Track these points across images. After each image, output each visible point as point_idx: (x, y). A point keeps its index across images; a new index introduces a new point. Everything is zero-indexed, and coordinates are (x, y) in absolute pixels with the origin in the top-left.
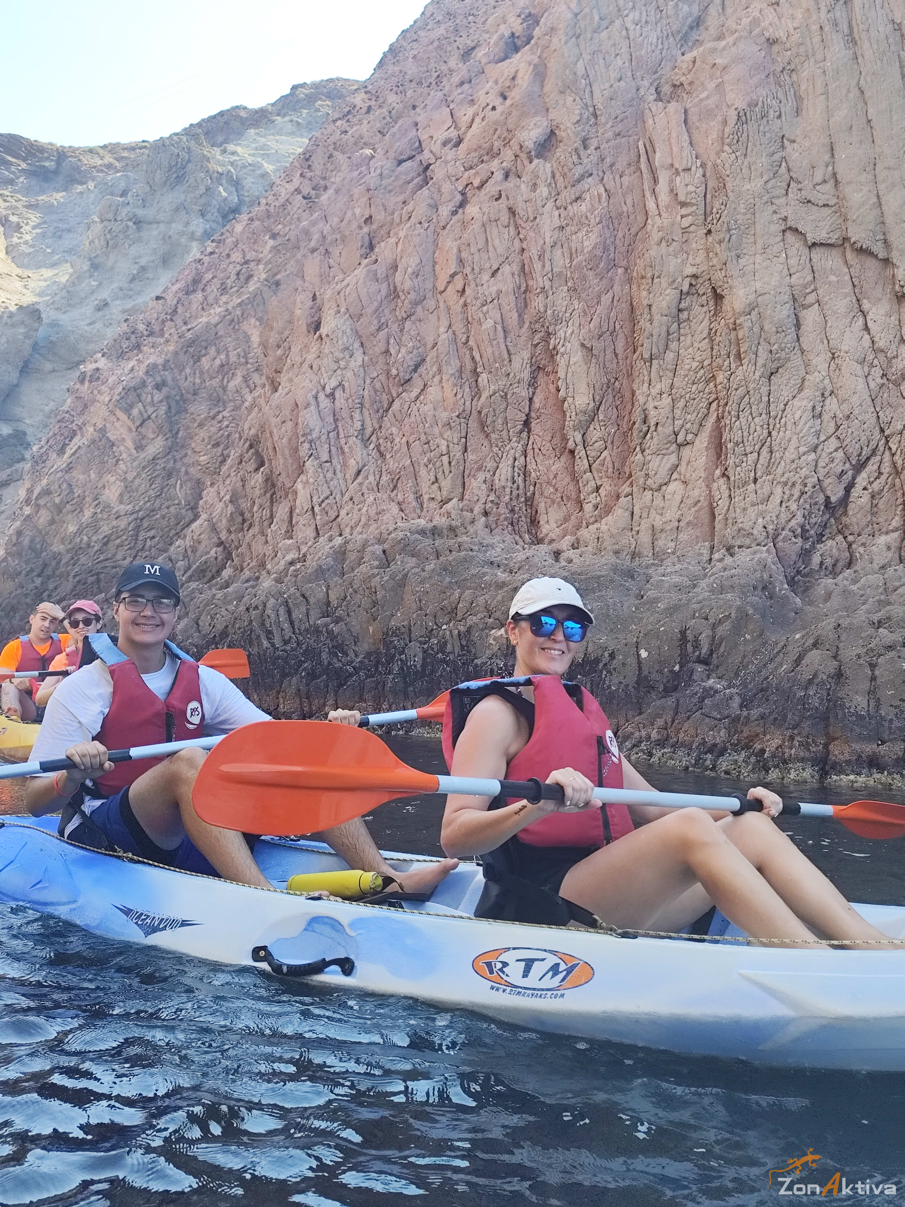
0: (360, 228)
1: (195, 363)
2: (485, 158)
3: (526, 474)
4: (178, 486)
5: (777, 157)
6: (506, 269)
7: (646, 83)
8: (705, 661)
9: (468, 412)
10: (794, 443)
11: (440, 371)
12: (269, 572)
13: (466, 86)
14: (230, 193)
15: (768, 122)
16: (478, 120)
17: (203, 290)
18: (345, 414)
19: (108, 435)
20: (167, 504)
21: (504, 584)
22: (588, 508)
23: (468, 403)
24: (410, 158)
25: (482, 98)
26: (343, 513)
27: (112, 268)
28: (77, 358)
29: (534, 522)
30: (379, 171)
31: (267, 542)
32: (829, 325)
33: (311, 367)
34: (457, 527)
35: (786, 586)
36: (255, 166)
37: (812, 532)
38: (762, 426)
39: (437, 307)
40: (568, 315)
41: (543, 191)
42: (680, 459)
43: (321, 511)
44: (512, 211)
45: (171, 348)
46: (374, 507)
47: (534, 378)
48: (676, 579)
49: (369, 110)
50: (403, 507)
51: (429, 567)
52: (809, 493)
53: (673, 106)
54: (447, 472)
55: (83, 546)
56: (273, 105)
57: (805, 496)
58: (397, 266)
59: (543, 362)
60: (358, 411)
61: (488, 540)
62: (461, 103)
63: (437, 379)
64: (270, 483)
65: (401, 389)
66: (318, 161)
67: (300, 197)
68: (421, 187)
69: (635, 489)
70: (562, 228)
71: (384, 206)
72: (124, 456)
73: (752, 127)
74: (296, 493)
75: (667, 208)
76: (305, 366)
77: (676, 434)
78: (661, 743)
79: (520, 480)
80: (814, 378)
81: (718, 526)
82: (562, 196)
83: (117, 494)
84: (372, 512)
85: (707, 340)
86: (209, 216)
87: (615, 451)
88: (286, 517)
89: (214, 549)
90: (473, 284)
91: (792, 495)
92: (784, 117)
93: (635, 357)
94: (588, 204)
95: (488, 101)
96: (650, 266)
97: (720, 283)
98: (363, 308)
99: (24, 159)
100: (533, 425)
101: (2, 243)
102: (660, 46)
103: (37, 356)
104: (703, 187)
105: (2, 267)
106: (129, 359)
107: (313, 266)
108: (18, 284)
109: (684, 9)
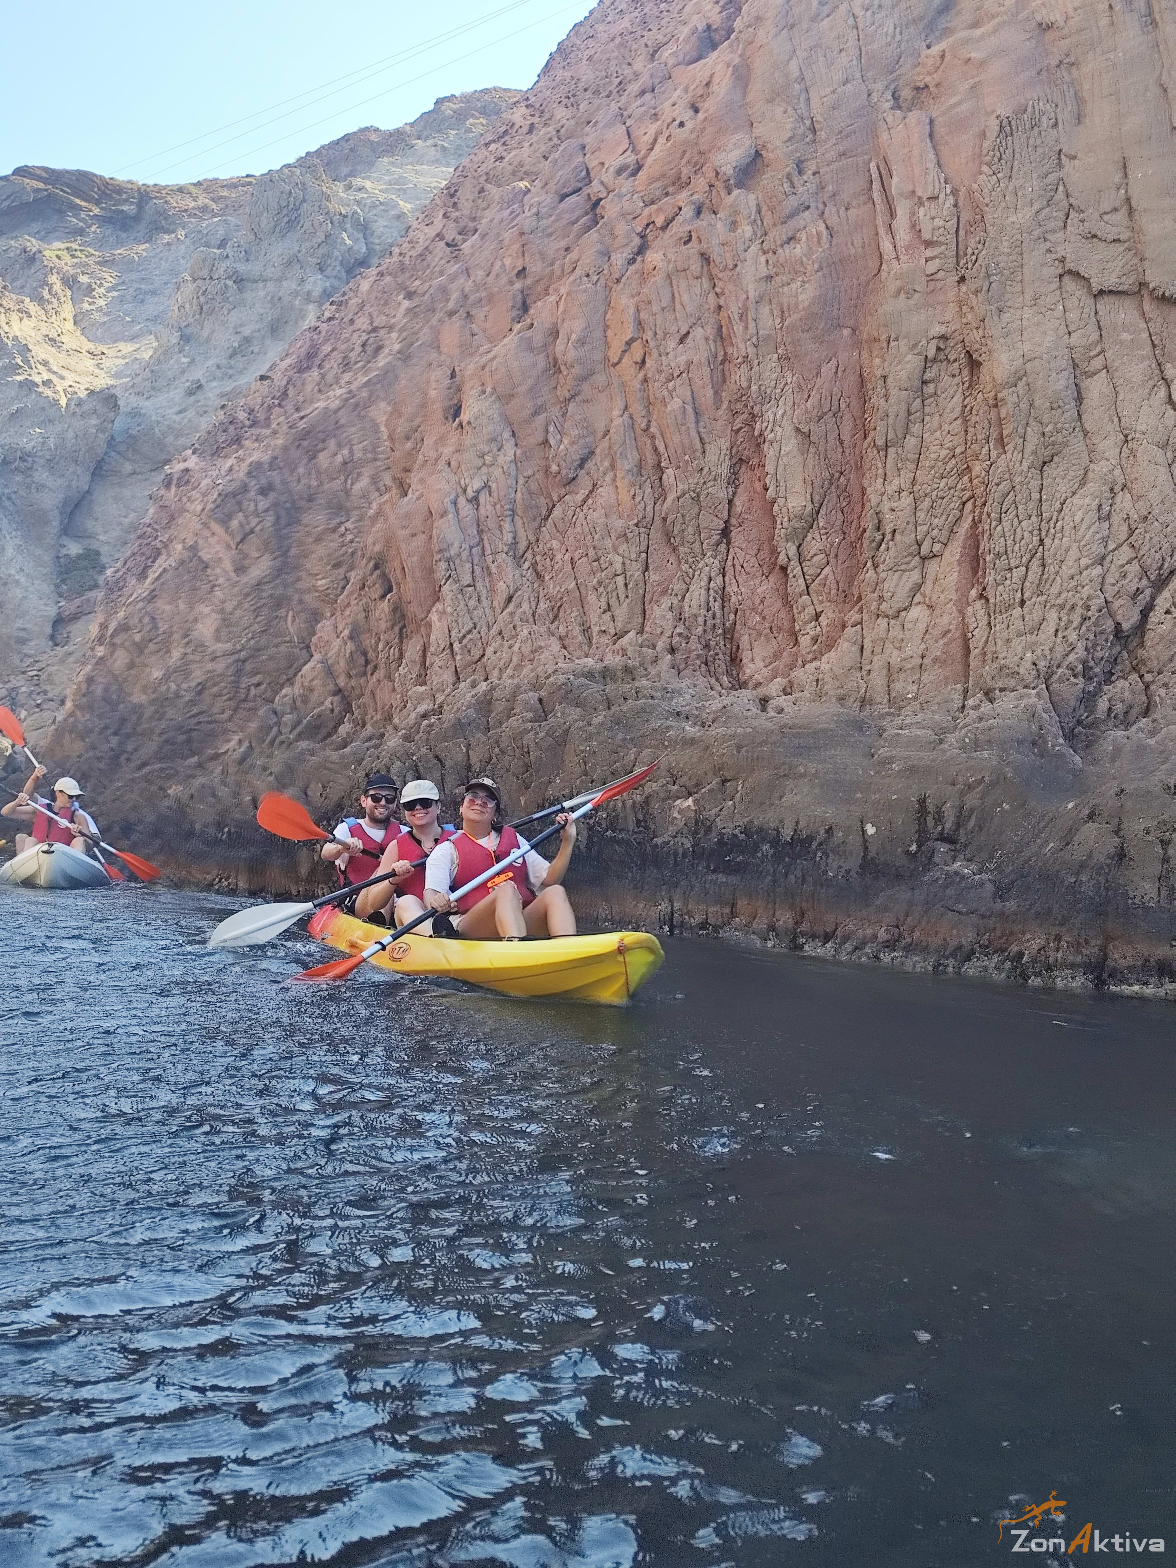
0: (511, 283)
1: (310, 460)
2: (671, 189)
3: (724, 598)
4: (290, 618)
5: (1052, 178)
6: (698, 333)
7: (880, 86)
8: (950, 839)
9: (649, 519)
10: (1074, 553)
11: (613, 466)
12: (396, 728)
13: (648, 96)
14: (356, 241)
15: (1040, 134)
16: (661, 140)
17: (320, 366)
18: (491, 524)
19: (201, 554)
20: (275, 641)
21: (694, 740)
22: (805, 641)
23: (649, 508)
24: (575, 192)
25: (667, 111)
26: (489, 651)
27: (208, 340)
28: (164, 456)
29: (735, 660)
30: (534, 210)
31: (394, 690)
32: (1120, 398)
33: (449, 464)
34: (635, 667)
35: (1061, 741)
36: (388, 205)
37: (1097, 670)
38: (1031, 532)
39: (610, 384)
40: (778, 391)
41: (746, 230)
42: (924, 577)
43: (462, 649)
44: (705, 258)
45: (280, 442)
46: (529, 643)
47: (735, 473)
48: (918, 732)
49: (532, 128)
50: (567, 642)
51: (597, 720)
52: (1093, 619)
53: (914, 116)
54: (622, 597)
55: (170, 695)
56: (412, 125)
57: (1088, 623)
58: (558, 332)
59: (746, 453)
60: (508, 519)
61: (675, 684)
62: (641, 119)
63: (608, 478)
64: (398, 612)
65: (563, 492)
66: (466, 196)
67: (442, 244)
68: (589, 228)
69: (866, 617)
70: (769, 278)
71: (540, 253)
72: (221, 580)
73: (1019, 139)
74: (429, 625)
75: (907, 248)
76: (442, 463)
77: (919, 544)
78: (890, 945)
79: (716, 607)
80: (1100, 468)
81: (973, 663)
82: (771, 235)
83: (212, 629)
84: (526, 650)
85: (959, 421)
86: (329, 271)
87: (840, 567)
88: (417, 657)
89: (330, 699)
90: (655, 353)
91: (1070, 622)
92: (1060, 126)
93: (866, 444)
94: (804, 246)
95: (674, 115)
96: (886, 326)
97: (977, 346)
98: (514, 386)
99: (97, 202)
100: (733, 534)
101: (68, 310)
102: (898, 38)
103: (113, 454)
104: (954, 221)
105: (68, 341)
106: (227, 457)
107: (451, 334)
108: (90, 363)
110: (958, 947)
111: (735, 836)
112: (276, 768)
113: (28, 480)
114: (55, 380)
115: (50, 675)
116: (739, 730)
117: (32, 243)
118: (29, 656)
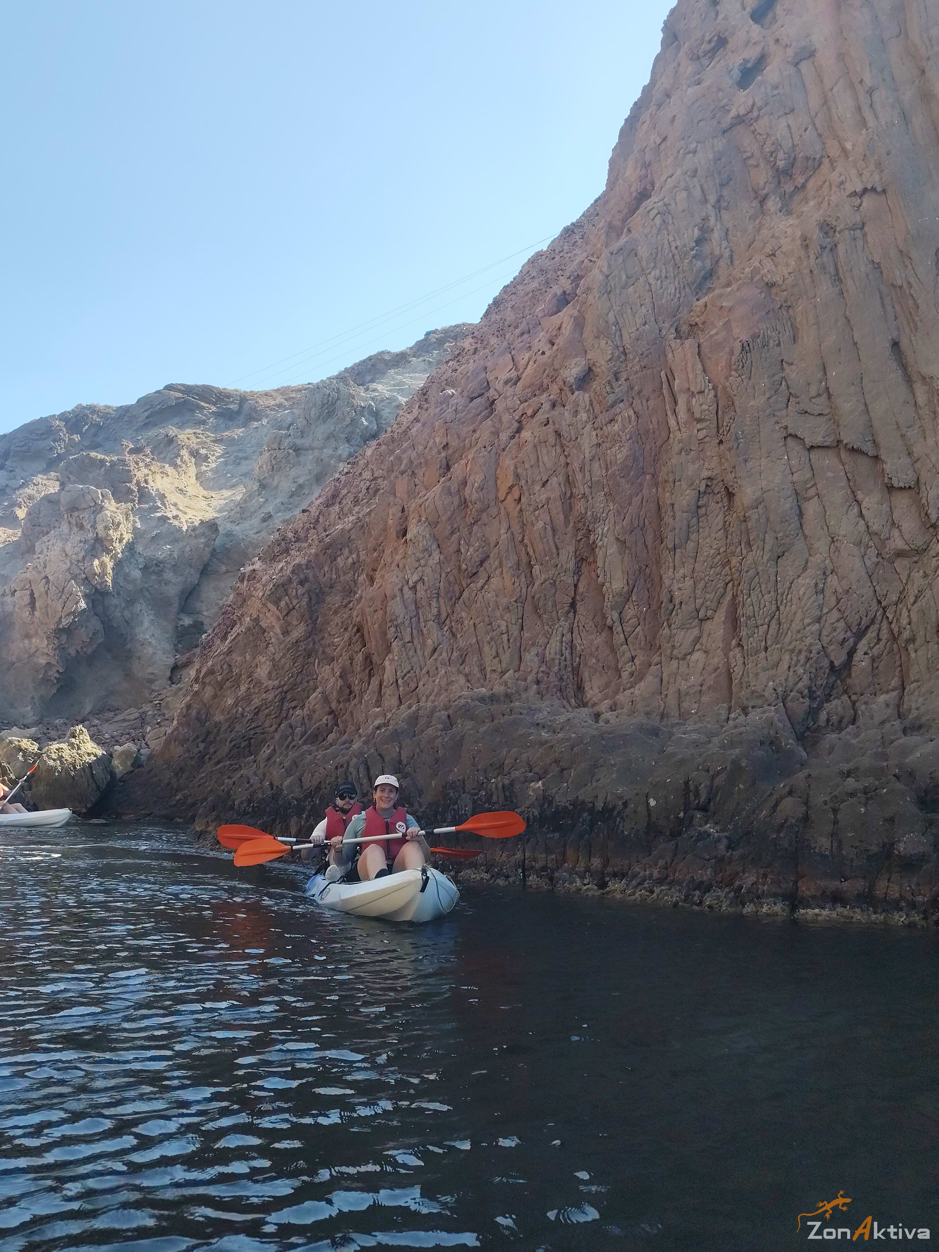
0: (439, 453)
1: (332, 562)
2: (537, 392)
3: (572, 647)
4: (316, 663)
5: (777, 378)
6: (554, 480)
7: (667, 325)
8: (704, 809)
9: (524, 597)
10: (799, 616)
11: (501, 565)
13: (526, 336)
14: (370, 422)
15: (769, 350)
16: (531, 363)
17: (340, 503)
18: (424, 603)
19: (261, 623)
20: (307, 679)
21: (546, 742)
22: (625, 675)
23: (524, 590)
24: (479, 396)
25: (536, 346)
26: (421, 684)
27: (277, 487)
29: (580, 688)
30: (454, 408)
31: (361, 711)
32: (828, 514)
33: (398, 566)
34: (512, 694)
35: (792, 741)
36: (392, 399)
37: (819, 693)
38: (771, 602)
39: (499, 513)
40: (605, 514)
41: (583, 416)
42: (701, 631)
43: (403, 683)
44: (558, 434)
45: (313, 551)
46: (445, 679)
47: (578, 568)
48: (694, 736)
49: (476, 351)
50: (469, 678)
51: (484, 729)
52: (814, 659)
53: (688, 343)
54: (506, 647)
55: (238, 716)
56: (411, 348)
57: (811, 662)
58: (466, 483)
59: (585, 554)
60: (435, 600)
61: (538, 705)
62: (521, 349)
63: (497, 572)
64: (368, 660)
65: (469, 581)
66: (433, 395)
68: (488, 417)
69: (663, 659)
70: (599, 445)
71: (458, 435)
72: (273, 640)
73: (755, 355)
74: (384, 668)
75: (685, 423)
76: (394, 565)
77: (698, 612)
78: (660, 881)
79: (567, 653)
80: (816, 559)
81: (734, 690)
82: (599, 419)
83: (266, 672)
84: (443, 684)
85: (722, 531)
86: (352, 442)
87: (647, 627)
88: (376, 689)
89: (325, 717)
90: (527, 494)
91: (798, 661)
92: (782, 344)
93: (661, 548)
94: (620, 424)
95: (540, 347)
96: (672, 472)
97: (731, 483)
98: (439, 517)
99: (214, 404)
100: (578, 606)
101: (192, 471)
102: (678, 295)
103: (215, 560)
104: (715, 405)
105: (191, 491)
106: (280, 561)
107: (402, 485)
108: (203, 504)
109: (699, 264)
110: (702, 882)
111: (566, 807)
112: (286, 764)
113: (160, 578)
114: (181, 515)
115: (168, 703)
116: (573, 735)
117: (172, 431)
118: (155, 691)
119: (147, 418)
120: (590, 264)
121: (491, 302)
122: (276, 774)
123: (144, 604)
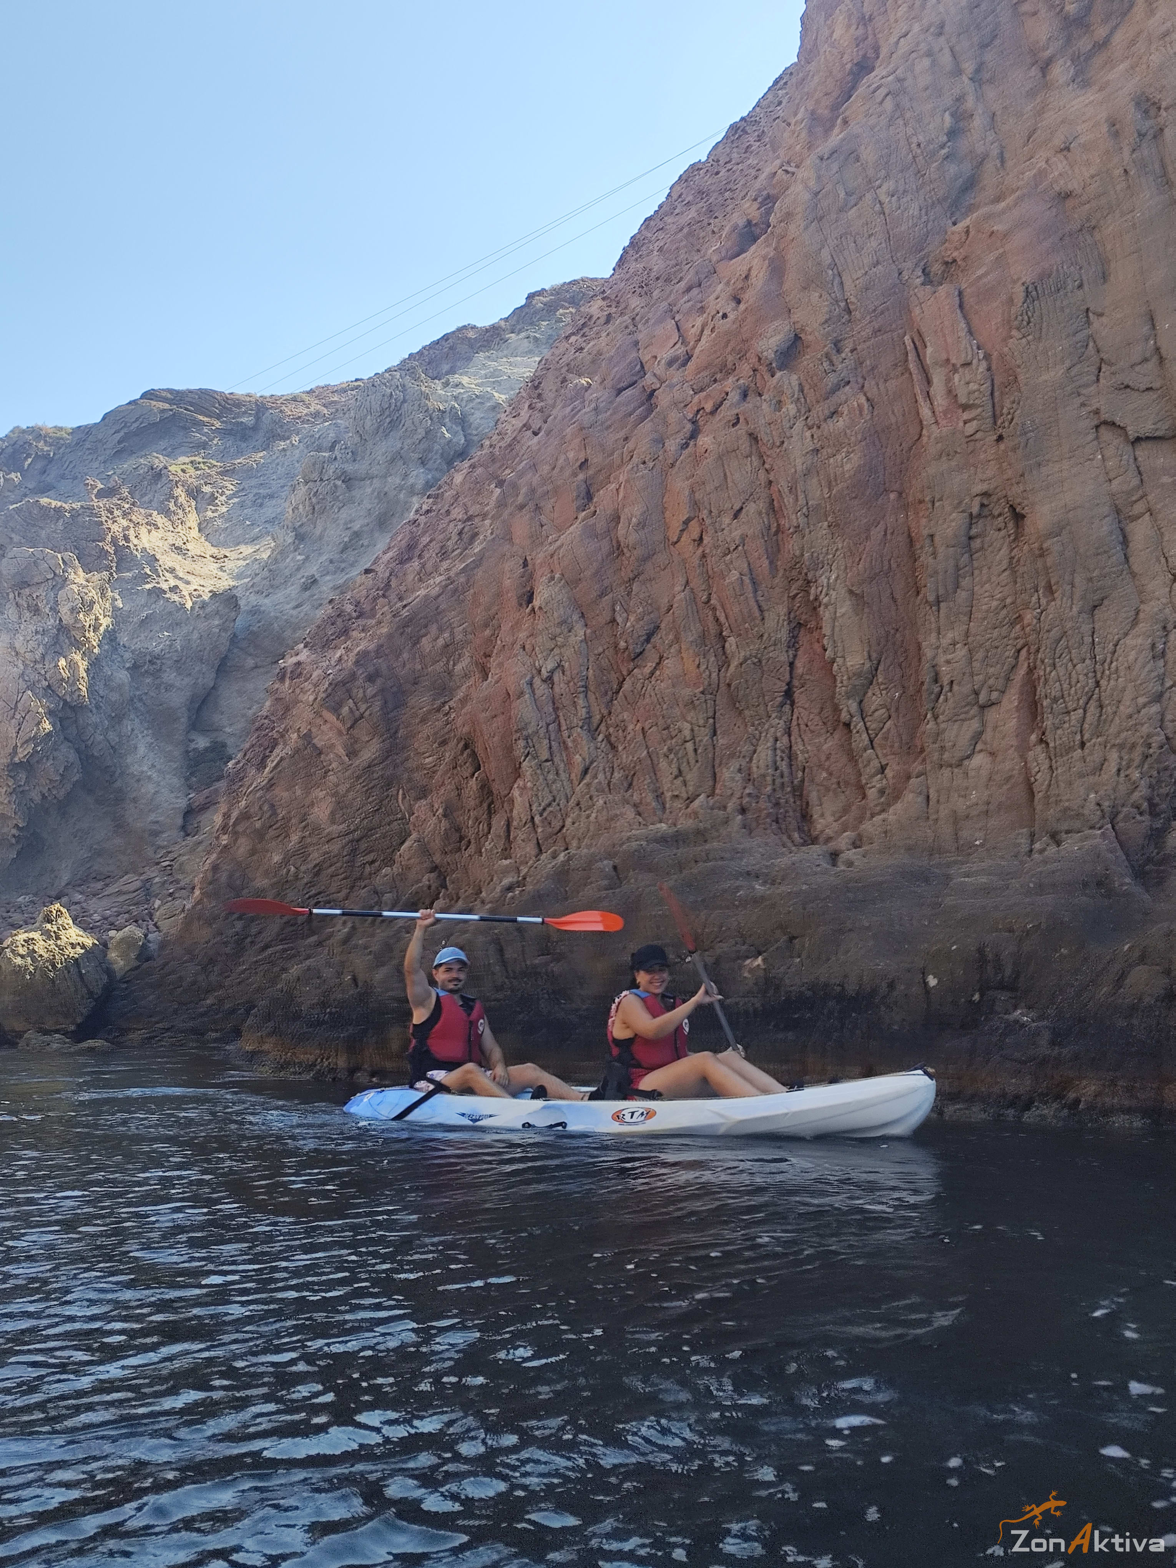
0: (575, 475)
1: (413, 645)
2: (718, 376)
3: (791, 757)
4: (400, 797)
5: (1081, 336)
6: (751, 508)
7: (909, 264)
8: (1009, 986)
9: (714, 686)
10: (1130, 692)
11: (677, 639)
12: (483, 902)
13: (695, 291)
14: (455, 434)
16: (707, 332)
17: (420, 557)
18: (566, 701)
19: (315, 741)
20: (387, 820)
21: (763, 898)
22: (872, 793)
23: (714, 675)
24: (630, 386)
25: (713, 305)
26: (569, 821)
27: (321, 538)
28: (280, 651)
29: (805, 816)
30: (593, 405)
31: (483, 864)
32: (1166, 538)
33: (524, 648)
34: (706, 830)
35: (1129, 880)
36: (483, 398)
37: (1164, 807)
38: (1086, 675)
39: (671, 562)
40: (830, 556)
41: (791, 408)
42: (983, 724)
43: (542, 821)
44: (753, 437)
45: (385, 630)
46: (605, 813)
47: (794, 637)
48: (984, 879)
49: (609, 319)
50: (641, 809)
51: (669, 884)
52: (1155, 756)
53: (942, 290)
54: (692, 762)
55: (290, 878)
56: (506, 320)
57: (1150, 761)
58: (619, 518)
59: (804, 617)
60: (582, 696)
61: (745, 844)
62: (689, 312)
63: (674, 649)
64: (485, 790)
65: (631, 666)
66: (549, 386)
68: (644, 418)
69: (929, 767)
70: (817, 451)
71: (601, 446)
72: (334, 765)
73: (1046, 303)
74: (512, 801)
75: (945, 413)
76: (517, 646)
77: (977, 693)
79: (784, 766)
80: (1151, 608)
81: (1039, 807)
82: (813, 413)
83: (327, 812)
84: (602, 818)
85: (1008, 572)
86: (430, 465)
87: (901, 720)
88: (502, 832)
90: (711, 530)
91: (1132, 760)
92: (1086, 286)
93: (918, 602)
94: (846, 418)
95: (718, 308)
96: (929, 488)
97: (1019, 500)
98: (581, 571)
99: (219, 417)
100: (796, 695)
101: (193, 519)
102: (924, 218)
103: (235, 651)
104: (988, 384)
105: (194, 548)
106: (336, 648)
107: (521, 526)
108: (213, 567)
109: (952, 169)
110: (1017, 1097)
111: (802, 993)
112: (375, 948)
113: (158, 681)
114: (181, 585)
115: (181, 864)
116: (804, 887)
117: (159, 461)
118: (163, 847)
119: (119, 442)
120: (786, 177)
121: (627, 243)
122: (360, 963)
123: (137, 721)
